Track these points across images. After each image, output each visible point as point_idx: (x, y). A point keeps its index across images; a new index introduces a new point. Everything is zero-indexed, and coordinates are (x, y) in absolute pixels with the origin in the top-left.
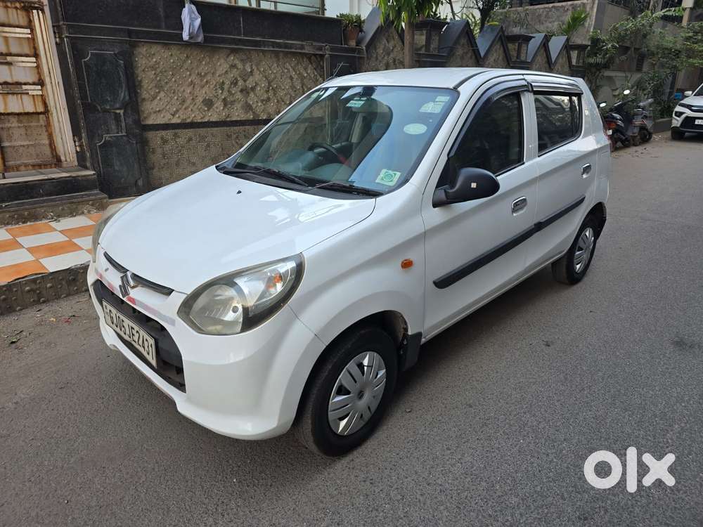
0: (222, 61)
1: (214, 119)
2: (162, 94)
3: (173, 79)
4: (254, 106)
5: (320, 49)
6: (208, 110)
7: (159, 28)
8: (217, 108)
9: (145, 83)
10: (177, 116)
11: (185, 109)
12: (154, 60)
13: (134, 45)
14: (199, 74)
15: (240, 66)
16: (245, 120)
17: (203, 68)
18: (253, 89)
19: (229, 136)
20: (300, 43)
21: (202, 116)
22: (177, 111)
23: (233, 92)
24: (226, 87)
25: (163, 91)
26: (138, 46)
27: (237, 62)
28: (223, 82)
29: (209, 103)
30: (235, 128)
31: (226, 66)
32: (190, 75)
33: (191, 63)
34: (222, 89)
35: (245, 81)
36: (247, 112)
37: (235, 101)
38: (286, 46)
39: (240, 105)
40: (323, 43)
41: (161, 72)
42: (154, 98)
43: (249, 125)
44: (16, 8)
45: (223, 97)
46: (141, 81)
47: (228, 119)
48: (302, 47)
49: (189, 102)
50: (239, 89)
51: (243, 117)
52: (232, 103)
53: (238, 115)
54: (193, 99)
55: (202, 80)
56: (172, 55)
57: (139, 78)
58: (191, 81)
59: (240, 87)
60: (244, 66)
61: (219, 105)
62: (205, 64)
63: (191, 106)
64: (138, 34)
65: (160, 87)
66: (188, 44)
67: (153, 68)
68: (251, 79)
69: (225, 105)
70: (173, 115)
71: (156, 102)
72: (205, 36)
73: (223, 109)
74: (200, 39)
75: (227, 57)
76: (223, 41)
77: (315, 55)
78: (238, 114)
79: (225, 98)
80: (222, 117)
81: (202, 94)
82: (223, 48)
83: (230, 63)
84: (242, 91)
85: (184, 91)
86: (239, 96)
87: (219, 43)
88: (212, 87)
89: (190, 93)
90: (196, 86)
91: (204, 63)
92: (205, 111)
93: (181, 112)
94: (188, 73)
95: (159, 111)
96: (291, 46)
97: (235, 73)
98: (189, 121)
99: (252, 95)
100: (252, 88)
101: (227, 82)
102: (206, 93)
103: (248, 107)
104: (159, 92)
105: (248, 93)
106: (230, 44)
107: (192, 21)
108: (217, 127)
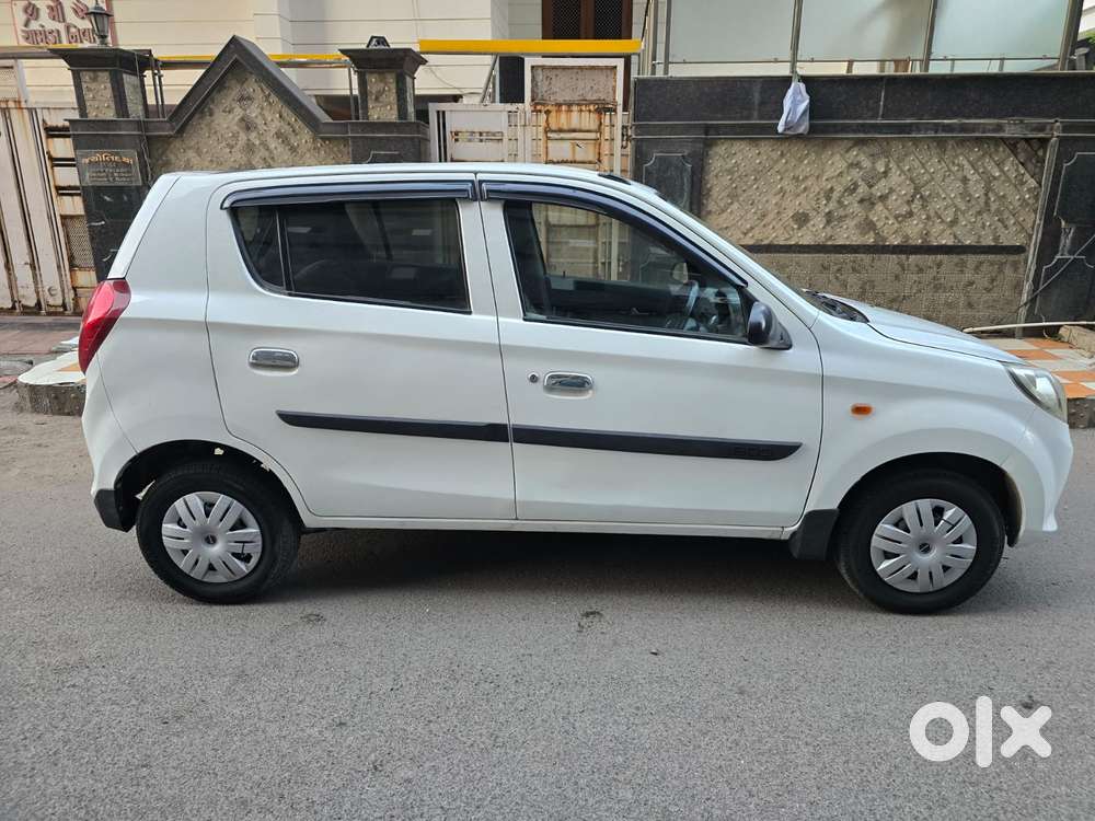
0: (837, 157)
1: (805, 241)
2: (736, 206)
3: (755, 187)
4: (879, 225)
5: (1041, 128)
6: (799, 229)
7: (748, 118)
8: (814, 225)
9: (714, 193)
10: (751, 235)
11: (764, 226)
12: (734, 161)
13: (709, 144)
14: (796, 178)
15: (866, 163)
16: (858, 246)
17: (805, 168)
18: (883, 198)
19: (825, 268)
20: (996, 121)
21: (788, 236)
22: (752, 228)
23: (846, 203)
24: (835, 195)
25: (738, 201)
26: (716, 145)
27: (862, 157)
28: (832, 188)
29: (802, 219)
30: (837, 255)
31: (841, 165)
32: (782, 179)
33: (786, 163)
34: (828, 199)
35: (871, 187)
36: (863, 234)
37: (846, 216)
38: (963, 128)
39: (854, 222)
40: (1051, 118)
41: (739, 177)
42: (723, 211)
43: (864, 253)
44: (590, 111)
45: (827, 210)
46: (710, 190)
47: (829, 243)
48: (999, 128)
49: (771, 216)
50: (858, 199)
51: (856, 240)
52: (841, 219)
53: (847, 238)
54: (778, 213)
55: (797, 187)
56: (759, 154)
57: (709, 186)
58: (781, 188)
59: (861, 195)
60: (873, 163)
61: (818, 222)
62: (809, 163)
63: (774, 223)
64: (717, 129)
65: (733, 196)
66: (786, 138)
67: (730, 172)
68: (883, 182)
69: (828, 222)
70: (745, 234)
71: (724, 215)
72: (811, 126)
73: (824, 228)
74: (803, 128)
75: (847, 151)
76: (845, 129)
77: (1028, 140)
78: (847, 234)
79: (829, 212)
80: (821, 238)
81: (793, 206)
82: (842, 139)
83: (850, 161)
84: (861, 201)
85: (767, 201)
86: (856, 208)
87: (836, 132)
88: (811, 195)
89: (776, 204)
90: (786, 195)
91: (806, 162)
92: (793, 229)
93: (756, 231)
94: (779, 177)
95: (727, 228)
96: (974, 128)
97: (855, 174)
98: (766, 242)
99: (879, 207)
100: (880, 197)
101: (839, 189)
102: (800, 204)
103: (869, 226)
104: (732, 203)
105: (873, 204)
106: (855, 132)
107: (795, 104)
108: (808, 253)
